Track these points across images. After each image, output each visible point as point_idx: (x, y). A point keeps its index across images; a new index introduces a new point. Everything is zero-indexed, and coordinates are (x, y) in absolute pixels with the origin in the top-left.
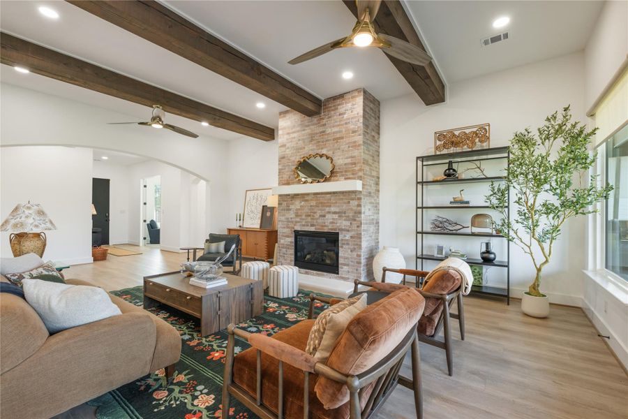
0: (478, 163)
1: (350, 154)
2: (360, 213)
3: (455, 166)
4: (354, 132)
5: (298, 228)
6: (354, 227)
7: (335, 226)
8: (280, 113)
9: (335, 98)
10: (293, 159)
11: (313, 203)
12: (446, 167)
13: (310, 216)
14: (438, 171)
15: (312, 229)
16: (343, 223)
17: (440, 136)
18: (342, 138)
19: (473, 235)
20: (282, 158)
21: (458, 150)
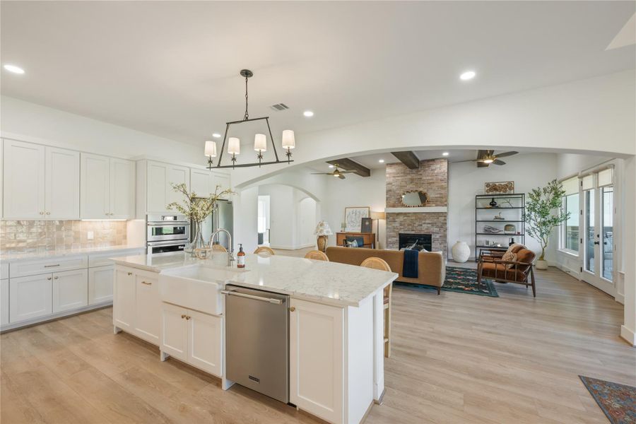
0: (508, 200)
1: (439, 192)
2: (446, 224)
3: (495, 200)
4: (441, 180)
5: (402, 232)
6: (442, 231)
7: (429, 231)
8: (388, 165)
9: (428, 161)
11: (413, 218)
12: (491, 201)
13: (411, 225)
14: (487, 202)
15: (413, 233)
16: (436, 229)
17: (488, 185)
18: (434, 183)
19: (506, 234)
20: (388, 191)
21: (498, 193)
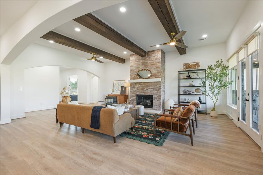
0: (197, 73)
1: (157, 70)
2: (161, 88)
3: (190, 74)
4: (158, 63)
5: (138, 94)
6: (159, 93)
7: (152, 93)
8: (131, 55)
9: (151, 51)
10: (136, 70)
11: (144, 85)
12: (187, 74)
13: (142, 90)
14: (185, 75)
15: (143, 94)
16: (155, 92)
17: (185, 65)
18: (154, 64)
19: (196, 95)
20: (131, 70)
21: (191, 69)
